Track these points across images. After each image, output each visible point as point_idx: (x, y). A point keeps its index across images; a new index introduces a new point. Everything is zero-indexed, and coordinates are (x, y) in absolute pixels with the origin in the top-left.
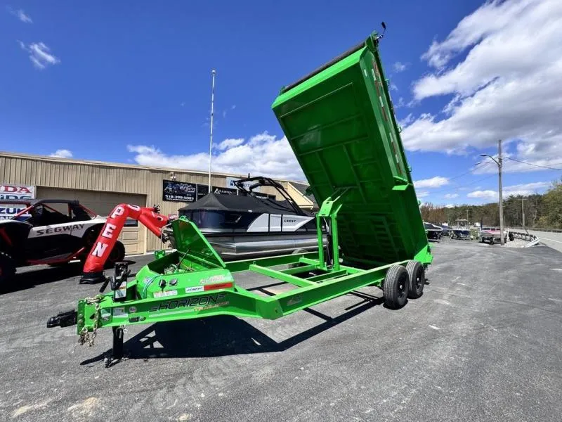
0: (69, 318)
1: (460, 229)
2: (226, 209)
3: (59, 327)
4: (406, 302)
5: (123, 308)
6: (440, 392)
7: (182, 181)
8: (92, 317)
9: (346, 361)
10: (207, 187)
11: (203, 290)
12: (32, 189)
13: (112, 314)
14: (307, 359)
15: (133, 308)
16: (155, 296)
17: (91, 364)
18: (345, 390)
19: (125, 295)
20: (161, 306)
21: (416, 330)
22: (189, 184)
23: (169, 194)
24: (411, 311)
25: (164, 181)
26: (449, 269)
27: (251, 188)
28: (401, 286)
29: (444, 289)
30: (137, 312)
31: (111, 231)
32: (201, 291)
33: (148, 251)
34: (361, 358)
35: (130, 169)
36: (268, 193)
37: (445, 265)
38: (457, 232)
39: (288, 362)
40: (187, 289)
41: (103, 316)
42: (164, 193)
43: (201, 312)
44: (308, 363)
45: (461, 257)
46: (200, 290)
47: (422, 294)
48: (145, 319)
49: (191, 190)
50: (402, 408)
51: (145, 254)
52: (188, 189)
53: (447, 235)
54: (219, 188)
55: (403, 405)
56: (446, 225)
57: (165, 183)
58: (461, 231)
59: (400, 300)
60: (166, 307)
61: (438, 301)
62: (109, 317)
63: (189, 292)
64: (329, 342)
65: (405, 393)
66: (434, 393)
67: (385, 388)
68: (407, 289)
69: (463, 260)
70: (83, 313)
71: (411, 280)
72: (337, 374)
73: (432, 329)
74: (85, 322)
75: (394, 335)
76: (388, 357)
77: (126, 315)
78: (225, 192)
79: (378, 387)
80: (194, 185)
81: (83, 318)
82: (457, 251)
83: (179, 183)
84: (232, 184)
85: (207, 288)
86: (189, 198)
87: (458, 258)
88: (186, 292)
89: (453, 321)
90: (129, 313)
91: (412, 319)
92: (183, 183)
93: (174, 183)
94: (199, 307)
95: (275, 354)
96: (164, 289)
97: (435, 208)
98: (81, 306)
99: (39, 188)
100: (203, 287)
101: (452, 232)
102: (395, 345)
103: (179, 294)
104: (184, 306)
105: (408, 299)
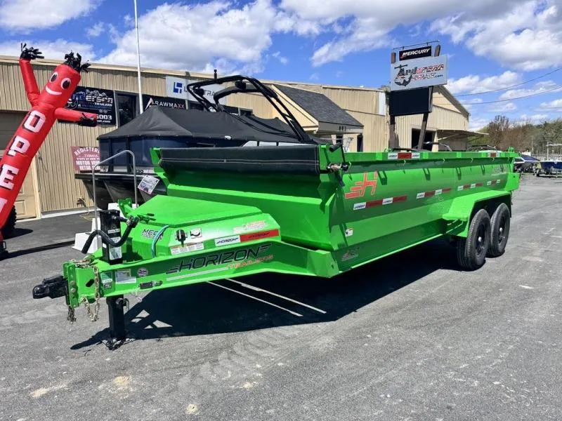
0: (59, 285)
1: (551, 161)
2: (189, 133)
3: (48, 298)
4: (484, 262)
5: (129, 271)
6: (542, 346)
7: (89, 86)
8: (90, 284)
9: (421, 326)
11: (239, 240)
13: (114, 280)
14: (371, 326)
15: (142, 270)
16: (172, 251)
17: (88, 348)
18: (429, 351)
19: (120, 257)
20: (182, 265)
21: (503, 291)
22: (101, 91)
24: (493, 272)
26: (539, 218)
27: (217, 97)
28: (480, 239)
29: (534, 245)
30: (150, 274)
31: (11, 177)
32: (238, 243)
33: (43, 213)
34: (440, 322)
36: (239, 107)
37: (531, 213)
38: (547, 166)
39: (349, 331)
40: (216, 241)
41: (104, 282)
43: (238, 270)
44: (374, 330)
45: (555, 202)
46: (234, 242)
47: (503, 251)
48: (161, 283)
49: (106, 102)
50: (500, 361)
51: (39, 218)
52: (100, 100)
53: (530, 171)
54: (155, 98)
55: (501, 359)
56: (528, 154)
58: (552, 164)
59: (478, 258)
60: (190, 266)
61: (527, 258)
62: (110, 284)
63: (220, 244)
64: (394, 309)
65: (501, 349)
66: (534, 346)
67: (477, 346)
68: (486, 243)
69: (558, 205)
70: (75, 279)
71: (492, 230)
72: (415, 338)
73: (524, 289)
74: (79, 292)
75: (476, 297)
76: (473, 319)
77: (134, 280)
78: (166, 104)
79: (468, 346)
80: (110, 93)
81: (75, 287)
82: (548, 194)
83: (84, 89)
84: (176, 91)
85: (244, 237)
86: (104, 117)
87: (550, 204)
88: (217, 245)
89: (550, 278)
90: (138, 277)
91: (496, 279)
92: (91, 89)
94: (234, 264)
95: (328, 324)
96: (185, 242)
97: (511, 126)
98: (72, 270)
100: (239, 237)
101: (539, 166)
102: (479, 308)
103: (205, 249)
104: (215, 264)
105: (486, 259)
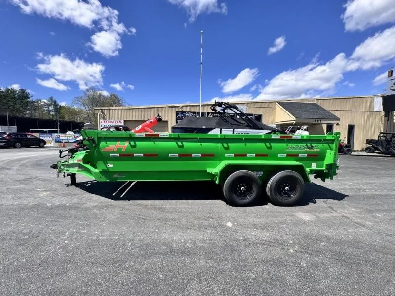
10: (199, 113)
12: (123, 122)
22: (191, 112)
23: (179, 120)
25: (176, 112)
28: (243, 188)
32: (76, 162)
35: (159, 107)
36: (254, 113)
42: (177, 119)
49: (193, 116)
52: (190, 116)
54: (212, 113)
57: (177, 113)
80: (194, 113)
83: (185, 112)
85: (78, 161)
88: (74, 162)
92: (188, 112)
93: (182, 113)
94: (76, 169)
99: (125, 121)
